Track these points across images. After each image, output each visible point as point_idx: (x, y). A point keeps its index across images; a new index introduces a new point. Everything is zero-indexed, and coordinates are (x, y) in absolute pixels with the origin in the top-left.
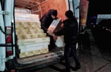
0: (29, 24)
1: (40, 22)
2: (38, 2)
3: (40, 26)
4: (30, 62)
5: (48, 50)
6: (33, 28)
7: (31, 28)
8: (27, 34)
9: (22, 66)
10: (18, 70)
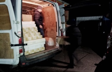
0: (29, 29)
1: (37, 27)
3: (37, 30)
4: (34, 57)
5: (44, 48)
6: (32, 32)
7: (31, 32)
8: (29, 37)
9: (29, 60)
10: (27, 63)
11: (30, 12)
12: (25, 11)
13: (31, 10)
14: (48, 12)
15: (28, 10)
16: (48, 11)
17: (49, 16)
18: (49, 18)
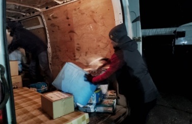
2: (38, 7)
11: (44, 13)
12: (33, 13)
13: (47, 8)
14: (93, 12)
15: (39, 10)
16: (93, 8)
17: (95, 22)
18: (95, 28)
